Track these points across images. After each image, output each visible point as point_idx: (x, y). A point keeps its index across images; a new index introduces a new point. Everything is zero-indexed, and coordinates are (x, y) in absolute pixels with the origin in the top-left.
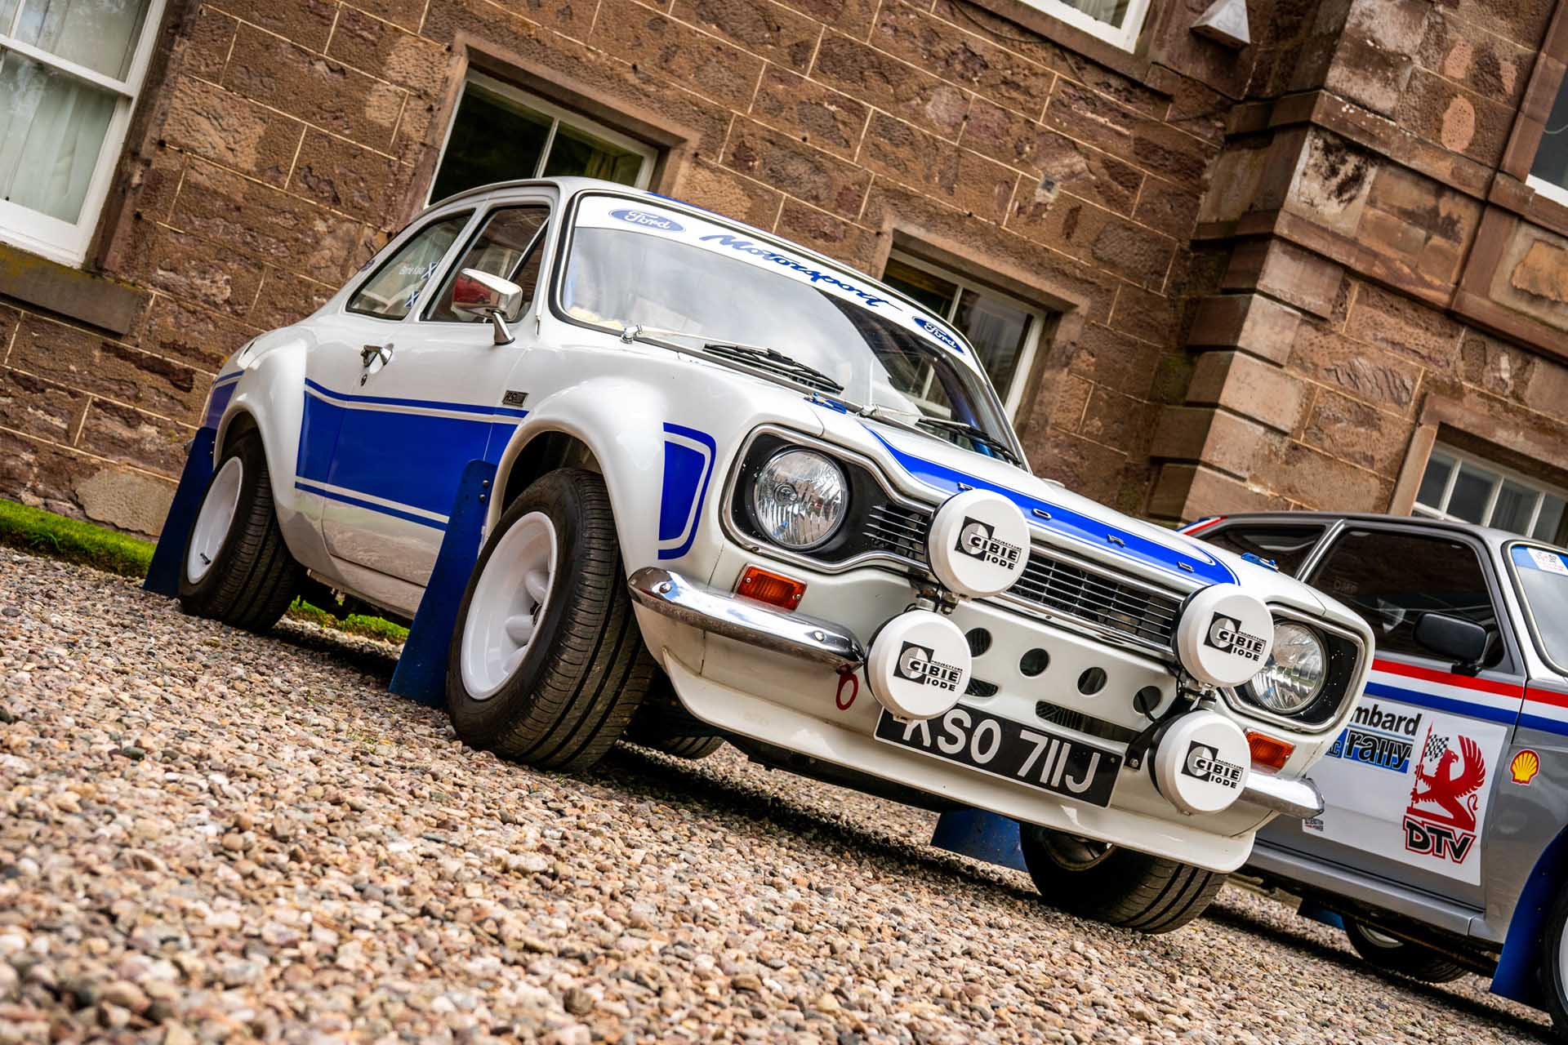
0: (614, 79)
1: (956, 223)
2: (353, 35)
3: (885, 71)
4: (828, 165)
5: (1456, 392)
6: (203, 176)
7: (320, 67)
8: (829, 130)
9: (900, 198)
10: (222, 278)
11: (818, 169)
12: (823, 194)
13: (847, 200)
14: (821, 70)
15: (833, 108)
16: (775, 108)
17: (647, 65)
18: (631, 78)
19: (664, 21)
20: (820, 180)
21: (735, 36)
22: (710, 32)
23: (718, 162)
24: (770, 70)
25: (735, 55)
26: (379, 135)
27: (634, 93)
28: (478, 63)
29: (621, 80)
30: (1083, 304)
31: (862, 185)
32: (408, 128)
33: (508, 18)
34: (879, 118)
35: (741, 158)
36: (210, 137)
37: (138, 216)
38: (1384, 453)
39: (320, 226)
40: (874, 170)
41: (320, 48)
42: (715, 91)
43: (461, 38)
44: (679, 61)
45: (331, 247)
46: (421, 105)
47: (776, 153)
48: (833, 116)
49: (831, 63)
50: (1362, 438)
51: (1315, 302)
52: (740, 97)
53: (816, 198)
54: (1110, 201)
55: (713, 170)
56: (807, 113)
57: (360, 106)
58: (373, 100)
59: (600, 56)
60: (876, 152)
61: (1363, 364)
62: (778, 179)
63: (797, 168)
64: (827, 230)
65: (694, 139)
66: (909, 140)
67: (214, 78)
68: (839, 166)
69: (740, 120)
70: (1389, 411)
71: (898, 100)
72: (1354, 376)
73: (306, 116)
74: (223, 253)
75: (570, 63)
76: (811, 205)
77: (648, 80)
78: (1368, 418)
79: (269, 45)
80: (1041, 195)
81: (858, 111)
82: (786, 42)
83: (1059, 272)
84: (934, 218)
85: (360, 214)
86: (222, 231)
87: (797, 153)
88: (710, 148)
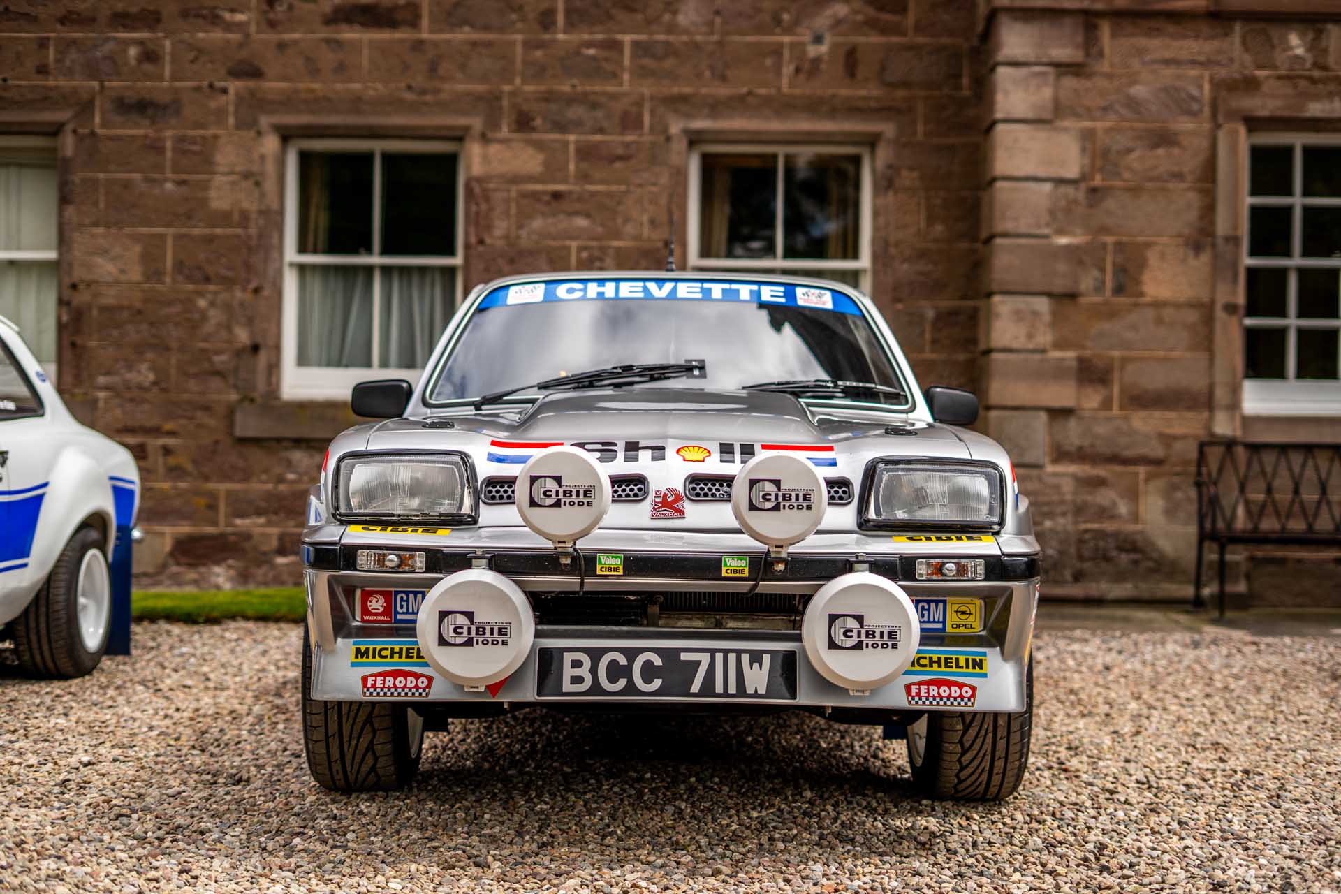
0: (397, 104)
1: (739, 104)
2: (185, 152)
4: (603, 99)
5: (1250, 85)
6: (110, 297)
7: (169, 186)
8: (595, 70)
9: (678, 103)
10: (144, 367)
11: (595, 106)
12: (605, 124)
13: (630, 121)
14: (570, 26)
15: (592, 52)
16: (539, 71)
17: (419, 81)
18: (409, 96)
19: (421, 42)
20: (599, 114)
21: (486, 28)
22: (465, 35)
23: (505, 132)
24: (528, 45)
25: (489, 44)
26: (223, 218)
27: (413, 108)
28: (286, 135)
29: (401, 101)
30: (888, 129)
31: (639, 103)
32: (245, 205)
33: (296, 91)
34: (636, 44)
35: (523, 123)
36: (106, 268)
37: (73, 345)
38: (1191, 163)
39: (202, 303)
40: (647, 89)
41: (162, 171)
42: (483, 79)
43: (265, 121)
44: (445, 67)
45: (215, 316)
46: (250, 183)
47: (553, 107)
48: (594, 58)
49: (577, 16)
50: (1162, 159)
51: (1063, 53)
52: (506, 74)
53: (601, 131)
54: (884, 30)
55: (501, 141)
56: (570, 63)
57: (204, 202)
58: (212, 194)
59: (378, 89)
60: (641, 73)
61: (1139, 91)
62: (561, 127)
63: (576, 112)
64: (620, 151)
65: (476, 123)
66: (670, 50)
67: (96, 224)
68: (613, 97)
69: (513, 94)
70: (1185, 125)
71: (649, 22)
72: (1133, 104)
73: (168, 225)
74: (140, 349)
75: (356, 103)
76: (598, 138)
77: (423, 92)
78: (1164, 139)
79: (127, 185)
80: (813, 51)
81: (616, 46)
82: (531, 16)
83: (854, 109)
84: (716, 107)
85: (228, 282)
86: (134, 333)
87: (571, 100)
88: (493, 123)
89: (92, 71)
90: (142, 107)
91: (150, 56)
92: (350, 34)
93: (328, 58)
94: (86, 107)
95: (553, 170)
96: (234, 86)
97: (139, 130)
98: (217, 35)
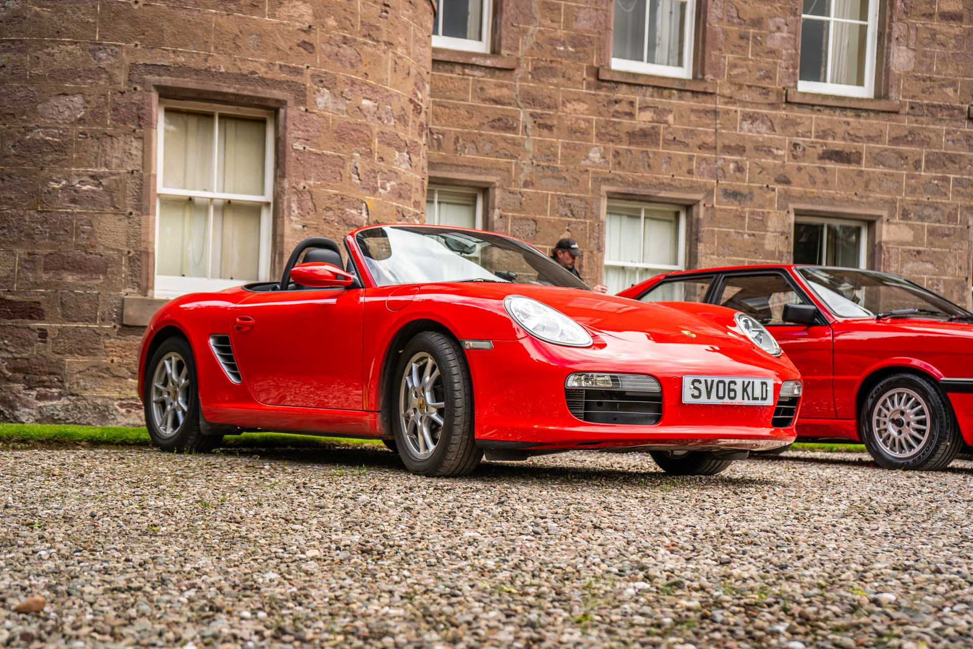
0: (849, 201)
2: (754, 219)
3: (952, 159)
4: (940, 206)
7: (746, 236)
8: (937, 191)
11: (936, 209)
12: (941, 218)
13: (951, 218)
14: (927, 168)
15: (936, 182)
16: (913, 191)
17: (860, 191)
18: (856, 198)
19: (862, 171)
20: (938, 213)
21: (890, 167)
22: (880, 169)
23: (897, 220)
24: (907, 176)
25: (892, 175)
27: (858, 204)
28: (796, 215)
29: (852, 201)
31: (956, 209)
32: (781, 248)
33: (806, 192)
34: (955, 179)
35: (905, 215)
40: (959, 201)
41: (744, 229)
42: (889, 192)
43: (791, 207)
44: (872, 185)
46: (783, 237)
47: (918, 208)
48: (937, 185)
49: (931, 164)
52: (899, 191)
53: (939, 221)
55: (896, 224)
56: (926, 187)
57: (762, 245)
58: (766, 242)
59: (841, 194)
60: (958, 193)
62: (921, 218)
63: (928, 211)
64: (947, 232)
65: (885, 214)
67: (713, 254)
68: (945, 205)
69: (901, 200)
71: (961, 169)
73: (746, 256)
75: (832, 200)
76: (937, 225)
77: (862, 197)
79: (727, 235)
81: (945, 180)
82: (911, 162)
87: (927, 206)
88: (892, 215)
89: (714, 175)
90: (734, 195)
91: (740, 169)
92: (830, 165)
93: (819, 176)
94: (710, 193)
95: (917, 240)
96: (778, 187)
97: (734, 207)
98: (770, 161)
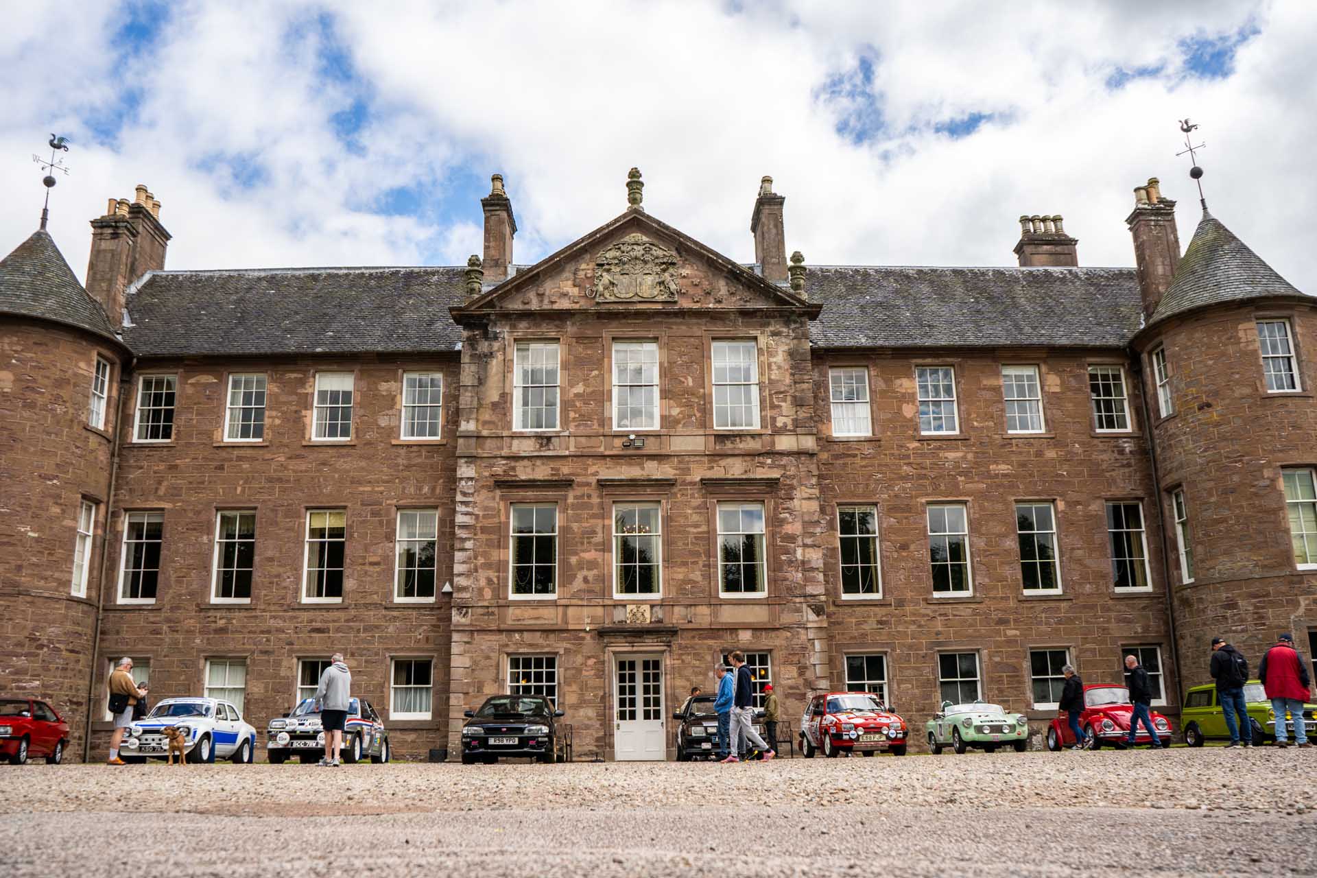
1: (402, 650)
2: (275, 663)
3: (377, 627)
4: (371, 649)
5: (507, 645)
6: (256, 696)
7: (271, 671)
8: (369, 642)
9: (387, 649)
11: (369, 651)
13: (377, 654)
14: (364, 632)
15: (369, 638)
16: (356, 643)
17: (329, 645)
18: (327, 649)
19: (330, 637)
20: (370, 653)
21: (345, 633)
22: (339, 635)
24: (354, 637)
25: (346, 637)
26: (283, 678)
28: (299, 658)
30: (436, 655)
31: (379, 650)
32: (289, 675)
33: (301, 648)
34: (378, 637)
35: (353, 655)
36: (256, 690)
37: (246, 708)
38: (493, 662)
40: (381, 646)
41: (270, 667)
42: (344, 645)
44: (335, 642)
45: (280, 701)
46: (290, 670)
47: (359, 651)
48: (369, 640)
49: (365, 630)
50: (488, 662)
51: (466, 640)
52: (349, 644)
53: (370, 656)
54: (435, 632)
56: (364, 640)
57: (279, 674)
58: (281, 672)
59: (319, 648)
60: (380, 643)
61: (483, 647)
62: (361, 655)
63: (365, 652)
64: (374, 661)
66: (386, 637)
67: (254, 680)
68: (373, 648)
69: (350, 648)
70: (492, 654)
71: (381, 631)
72: (482, 650)
73: (270, 680)
74: (262, 708)
75: (315, 651)
76: (370, 658)
78: (488, 658)
79: (261, 671)
80: (419, 637)
81: (374, 637)
82: (355, 630)
83: (428, 650)
84: (396, 650)
85: (284, 693)
86: (262, 705)
87: (364, 649)
89: (255, 644)
90: (266, 652)
91: (268, 640)
92: (313, 635)
93: (309, 640)
94: (254, 652)
95: (359, 665)
96: (287, 647)
97: (266, 658)
98: (284, 635)
